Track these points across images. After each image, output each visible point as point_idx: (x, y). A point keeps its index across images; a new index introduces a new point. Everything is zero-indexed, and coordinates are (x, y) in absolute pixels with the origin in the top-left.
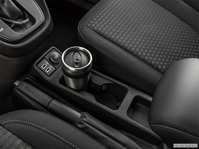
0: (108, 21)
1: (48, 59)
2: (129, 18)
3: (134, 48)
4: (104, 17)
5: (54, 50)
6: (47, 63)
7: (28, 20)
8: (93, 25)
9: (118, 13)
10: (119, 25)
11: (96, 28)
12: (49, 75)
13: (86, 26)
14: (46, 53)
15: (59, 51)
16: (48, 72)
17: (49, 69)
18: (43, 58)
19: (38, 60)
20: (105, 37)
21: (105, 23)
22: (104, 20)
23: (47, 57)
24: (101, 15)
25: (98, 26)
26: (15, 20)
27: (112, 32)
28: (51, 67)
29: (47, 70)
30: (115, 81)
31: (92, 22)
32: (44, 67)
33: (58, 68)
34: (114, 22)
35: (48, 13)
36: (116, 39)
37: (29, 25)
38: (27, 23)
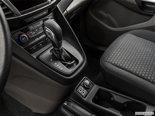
0: (120, 57)
1: (83, 86)
2: (134, 53)
3: (144, 74)
4: (117, 54)
5: (85, 79)
6: (83, 88)
7: (74, 61)
8: (111, 60)
9: (126, 51)
10: (128, 59)
11: (113, 62)
12: (84, 97)
13: (106, 62)
14: (81, 81)
15: (89, 80)
16: (83, 94)
17: (84, 92)
18: (80, 85)
19: (77, 87)
20: (121, 68)
21: (119, 58)
22: (117, 56)
23: (82, 84)
24: (115, 53)
25: (114, 61)
26: (67, 62)
27: (125, 64)
28: (85, 91)
29: (83, 93)
30: (134, 100)
31: (109, 58)
32: (80, 91)
33: (89, 92)
34: (124, 57)
35: (85, 56)
36: (129, 68)
37: (75, 65)
38: (74, 63)
